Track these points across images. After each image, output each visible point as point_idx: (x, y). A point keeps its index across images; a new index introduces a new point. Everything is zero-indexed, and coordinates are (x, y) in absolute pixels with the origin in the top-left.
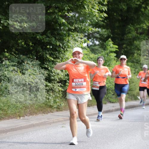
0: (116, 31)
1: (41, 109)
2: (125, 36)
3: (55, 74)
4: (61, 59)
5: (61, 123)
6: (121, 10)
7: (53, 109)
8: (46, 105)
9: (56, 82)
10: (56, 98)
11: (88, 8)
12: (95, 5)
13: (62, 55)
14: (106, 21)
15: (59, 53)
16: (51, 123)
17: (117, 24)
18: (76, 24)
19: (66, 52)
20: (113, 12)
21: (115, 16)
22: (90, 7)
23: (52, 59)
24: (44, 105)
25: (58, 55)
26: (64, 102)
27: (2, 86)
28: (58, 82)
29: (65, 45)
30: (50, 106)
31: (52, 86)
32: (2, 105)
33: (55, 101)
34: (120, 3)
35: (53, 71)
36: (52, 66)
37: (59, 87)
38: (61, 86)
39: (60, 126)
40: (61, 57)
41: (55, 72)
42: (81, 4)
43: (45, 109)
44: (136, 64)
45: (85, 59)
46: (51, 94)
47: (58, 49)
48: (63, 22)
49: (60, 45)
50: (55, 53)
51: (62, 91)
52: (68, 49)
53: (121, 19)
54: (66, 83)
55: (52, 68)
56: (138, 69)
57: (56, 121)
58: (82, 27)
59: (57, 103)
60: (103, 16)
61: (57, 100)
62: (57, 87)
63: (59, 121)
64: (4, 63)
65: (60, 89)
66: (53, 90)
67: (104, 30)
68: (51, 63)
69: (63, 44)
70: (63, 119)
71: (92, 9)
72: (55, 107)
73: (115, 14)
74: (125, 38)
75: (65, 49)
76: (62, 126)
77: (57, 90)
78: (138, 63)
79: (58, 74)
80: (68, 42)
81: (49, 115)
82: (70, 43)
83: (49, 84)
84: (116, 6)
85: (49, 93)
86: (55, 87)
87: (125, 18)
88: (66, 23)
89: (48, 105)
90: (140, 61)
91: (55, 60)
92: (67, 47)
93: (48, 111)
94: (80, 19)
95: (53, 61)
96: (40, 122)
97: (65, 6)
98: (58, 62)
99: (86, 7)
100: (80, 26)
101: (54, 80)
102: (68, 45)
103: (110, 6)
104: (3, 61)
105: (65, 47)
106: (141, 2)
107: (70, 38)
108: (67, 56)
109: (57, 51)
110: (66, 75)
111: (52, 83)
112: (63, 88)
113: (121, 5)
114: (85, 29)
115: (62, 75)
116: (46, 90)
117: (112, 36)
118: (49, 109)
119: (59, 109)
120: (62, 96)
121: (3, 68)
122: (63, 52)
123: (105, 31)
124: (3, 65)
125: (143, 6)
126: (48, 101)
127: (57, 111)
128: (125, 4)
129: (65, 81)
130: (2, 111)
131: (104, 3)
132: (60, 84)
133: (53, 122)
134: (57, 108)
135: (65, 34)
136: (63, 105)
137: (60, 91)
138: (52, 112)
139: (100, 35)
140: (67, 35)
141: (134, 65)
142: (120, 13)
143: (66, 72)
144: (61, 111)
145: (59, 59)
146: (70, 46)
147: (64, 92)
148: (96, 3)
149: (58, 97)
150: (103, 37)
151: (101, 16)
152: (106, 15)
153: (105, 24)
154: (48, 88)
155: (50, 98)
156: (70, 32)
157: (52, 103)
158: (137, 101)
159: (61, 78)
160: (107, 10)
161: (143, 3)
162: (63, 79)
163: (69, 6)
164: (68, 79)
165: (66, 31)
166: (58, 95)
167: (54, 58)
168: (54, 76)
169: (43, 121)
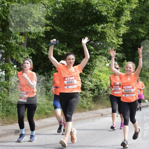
0: (129, 54)
1: (78, 109)
2: (135, 58)
3: (87, 85)
4: (91, 74)
5: (91, 119)
6: (132, 40)
7: (86, 109)
8: (81, 106)
9: (87, 91)
10: (88, 102)
11: (109, 39)
12: (114, 37)
13: (91, 71)
14: (122, 48)
15: (89, 70)
16: (85, 119)
17: (129, 50)
18: (100, 50)
19: (94, 70)
20: (126, 42)
21: (128, 45)
22: (110, 38)
23: (85, 74)
24: (80, 107)
25: (89, 71)
26: (93, 104)
27: (50, 93)
28: (89, 91)
29: (93, 64)
30: (84, 107)
31: (85, 93)
32: (51, 107)
33: (87, 104)
34: (131, 35)
35: (85, 83)
36: (85, 79)
37: (90, 94)
38: (91, 93)
39: (91, 121)
40: (91, 73)
41: (87, 83)
42: (103, 36)
43: (80, 109)
44: (143, 77)
45: (107, 74)
46: (85, 99)
47: (89, 67)
48: (91, 49)
49: (90, 65)
50: (87, 70)
51: (92, 97)
52: (95, 68)
53: (132, 46)
54: (94, 91)
55: (85, 80)
56: (144, 81)
57: (88, 117)
58: (105, 52)
59: (88, 105)
60: (120, 43)
61: (89, 103)
62: (89, 94)
63: (90, 118)
64: (51, 78)
65: (91, 95)
66: (86, 96)
67: (120, 54)
68: (84, 77)
69: (92, 64)
70: (93, 116)
71: (112, 40)
72: (87, 108)
73: (128, 43)
74: (135, 60)
75: (94, 67)
76: (92, 121)
77: (89, 96)
78: (145, 77)
79: (89, 85)
80: (95, 62)
81: (84, 113)
82: (97, 63)
83: (83, 92)
84: (128, 38)
85: (83, 98)
86: (87, 94)
87: (135, 46)
88: (94, 49)
89: (82, 107)
90: (146, 75)
91: (86, 75)
92: (95, 66)
93: (82, 111)
94: (104, 46)
95: (85, 76)
96: (77, 118)
97: (93, 38)
98: (89, 76)
99: (107, 38)
100: (103, 51)
101: (86, 89)
102: (95, 65)
103: (124, 38)
104: (51, 76)
105: (93, 66)
106: (145, 35)
107: (97, 60)
108: (95, 72)
109: (88, 68)
110: (94, 86)
111: (85, 91)
112: (93, 95)
113: (132, 37)
114: (107, 53)
115: (92, 86)
116: (81, 96)
117: (126, 58)
118: (83, 110)
119: (90, 109)
120: (92, 100)
121: (51, 81)
122: (92, 69)
123: (122, 55)
124: (51, 79)
125: (147, 37)
126: (82, 103)
127: (89, 111)
128: (135, 36)
129: (94, 90)
130: (51, 111)
131: (120, 36)
132: (91, 92)
133: (86, 119)
134: (89, 108)
135: (93, 57)
136: (93, 106)
137: (90, 96)
138: (86, 112)
139: (118, 58)
140: (95, 58)
141: (142, 78)
142: (131, 43)
143: (94, 83)
144: (92, 110)
145: (90, 74)
146: (97, 65)
147: (93, 97)
148: (114, 36)
149: (89, 101)
150: (120, 59)
151: (118, 43)
152: (122, 43)
153: (121, 50)
154: (82, 95)
155: (84, 101)
156: (97, 56)
157: (85, 105)
158: (145, 103)
159: (91, 88)
160: (122, 41)
161: (147, 36)
162: (93, 88)
163: (95, 38)
164: (96, 89)
165: (94, 55)
166: (89, 100)
167: (86, 74)
168: (86, 86)
169: (79, 117)
